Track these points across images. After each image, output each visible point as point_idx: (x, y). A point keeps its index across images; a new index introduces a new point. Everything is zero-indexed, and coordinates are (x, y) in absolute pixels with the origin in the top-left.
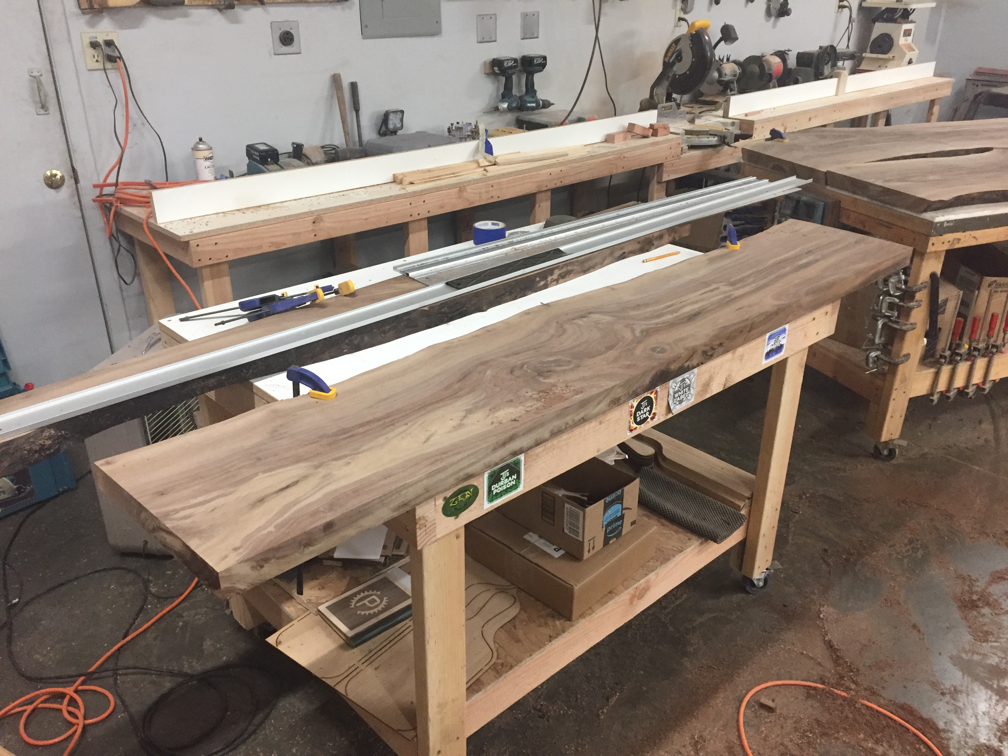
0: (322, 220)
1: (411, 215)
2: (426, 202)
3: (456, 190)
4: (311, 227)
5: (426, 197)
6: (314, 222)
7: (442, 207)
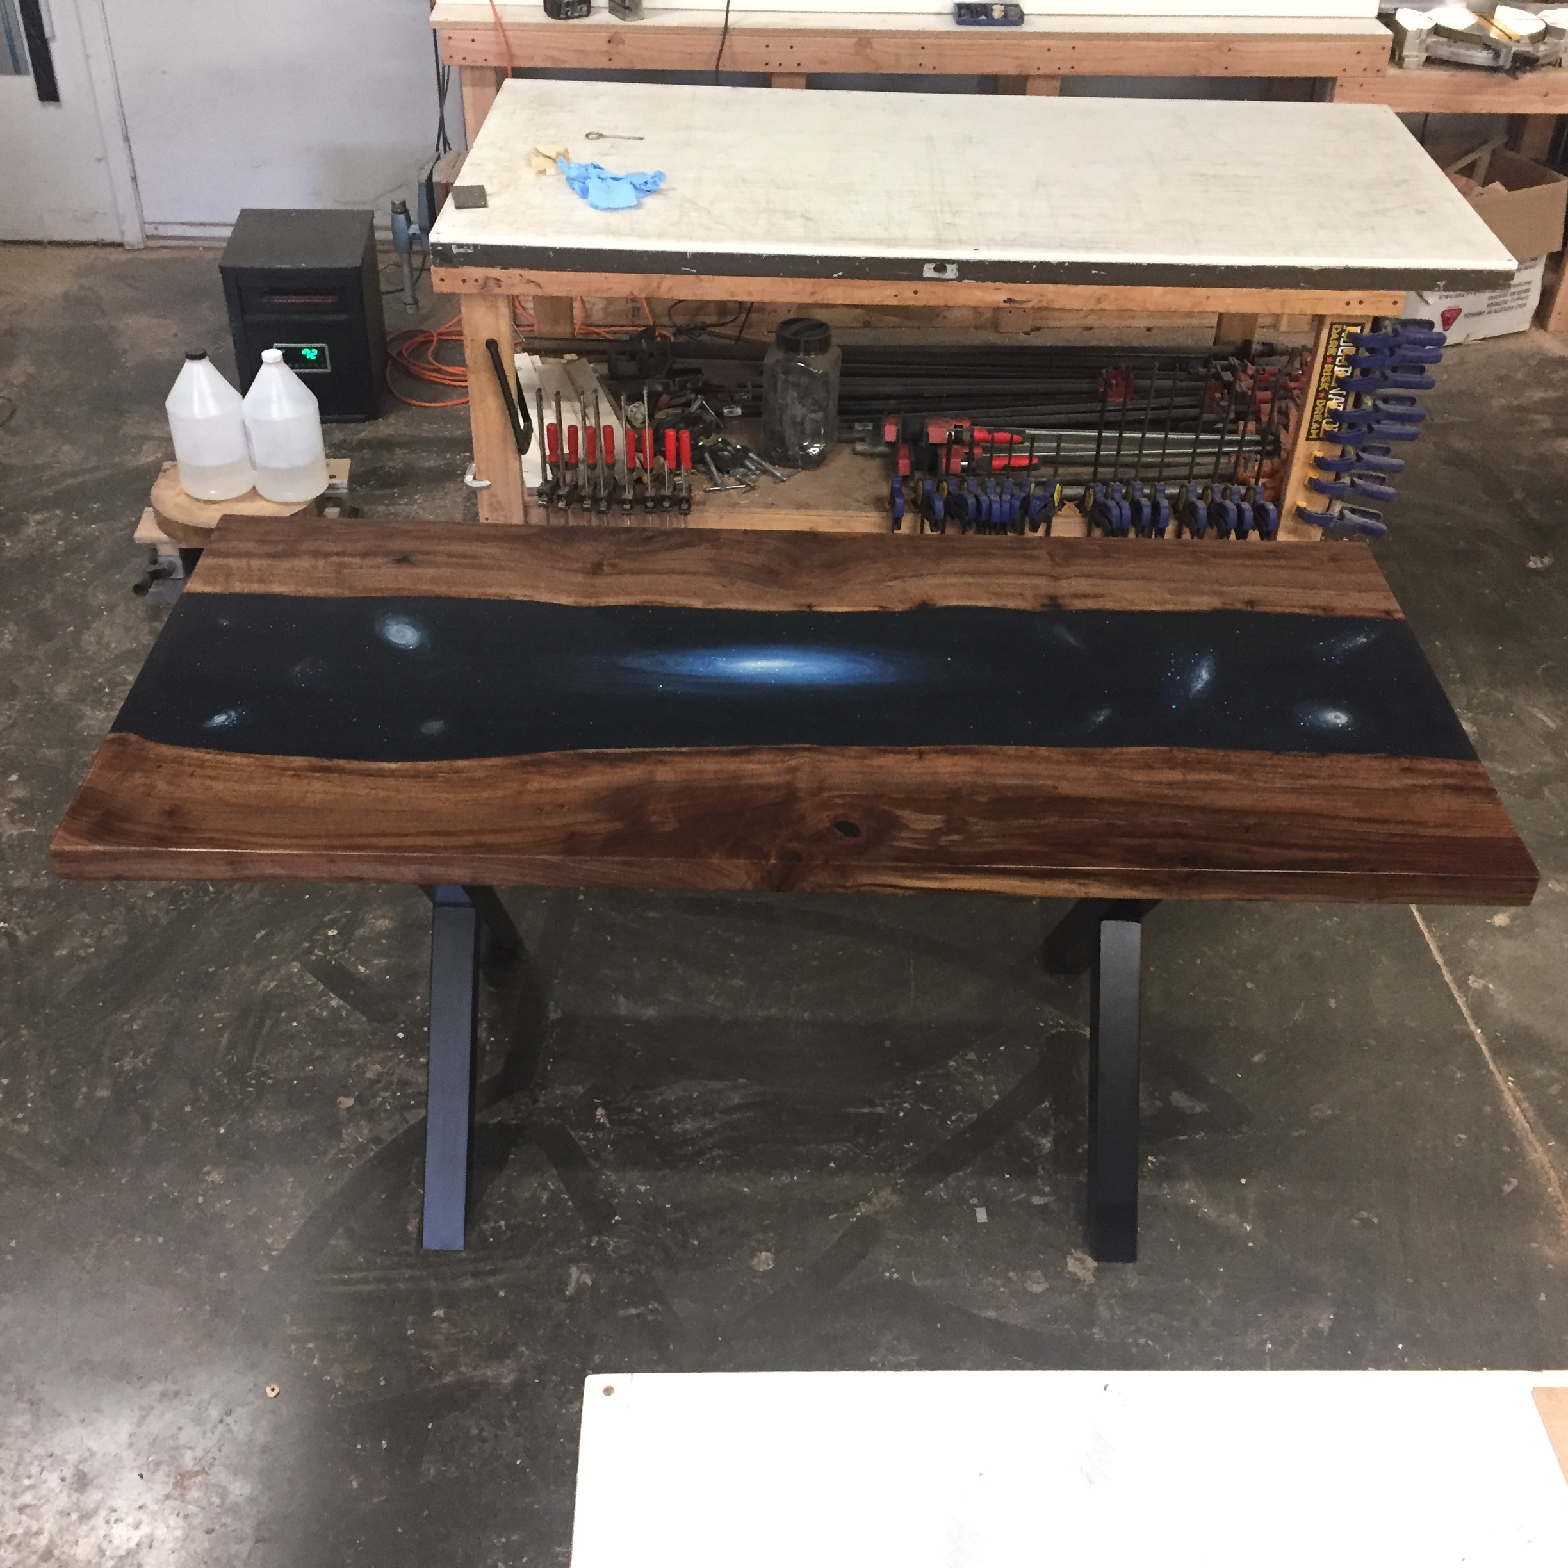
0: (622, 42)
1: (767, 64)
2: (795, 48)
3: (854, 41)
4: (604, 46)
5: (795, 41)
6: (609, 41)
7: (823, 62)
